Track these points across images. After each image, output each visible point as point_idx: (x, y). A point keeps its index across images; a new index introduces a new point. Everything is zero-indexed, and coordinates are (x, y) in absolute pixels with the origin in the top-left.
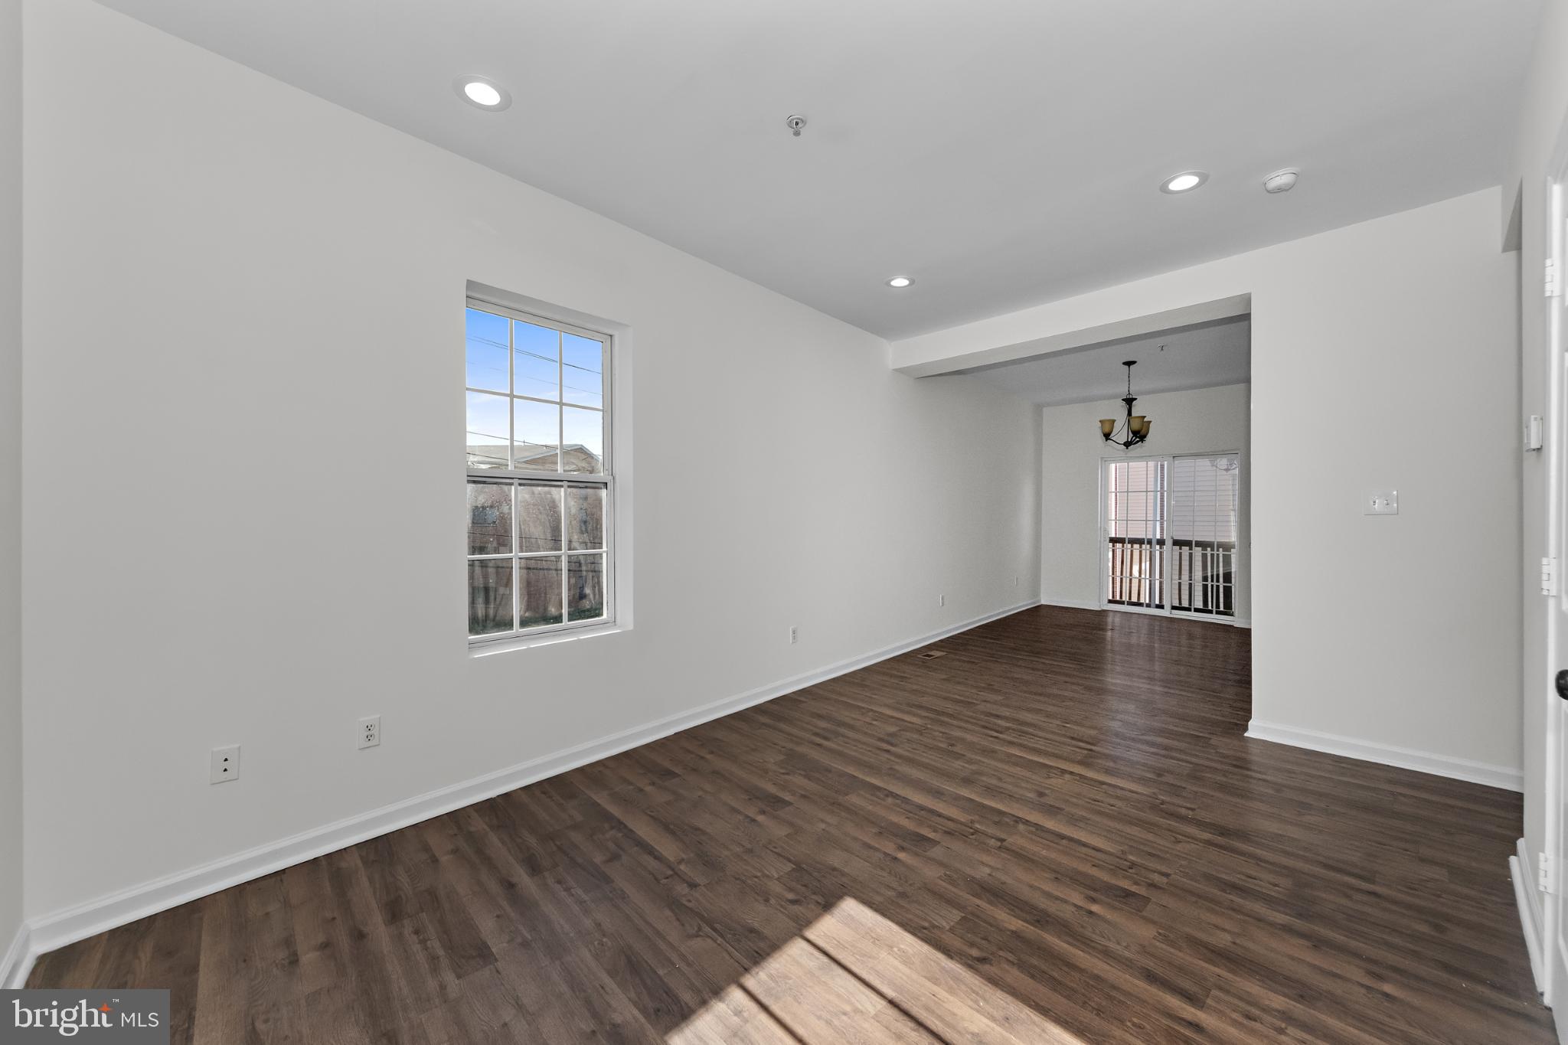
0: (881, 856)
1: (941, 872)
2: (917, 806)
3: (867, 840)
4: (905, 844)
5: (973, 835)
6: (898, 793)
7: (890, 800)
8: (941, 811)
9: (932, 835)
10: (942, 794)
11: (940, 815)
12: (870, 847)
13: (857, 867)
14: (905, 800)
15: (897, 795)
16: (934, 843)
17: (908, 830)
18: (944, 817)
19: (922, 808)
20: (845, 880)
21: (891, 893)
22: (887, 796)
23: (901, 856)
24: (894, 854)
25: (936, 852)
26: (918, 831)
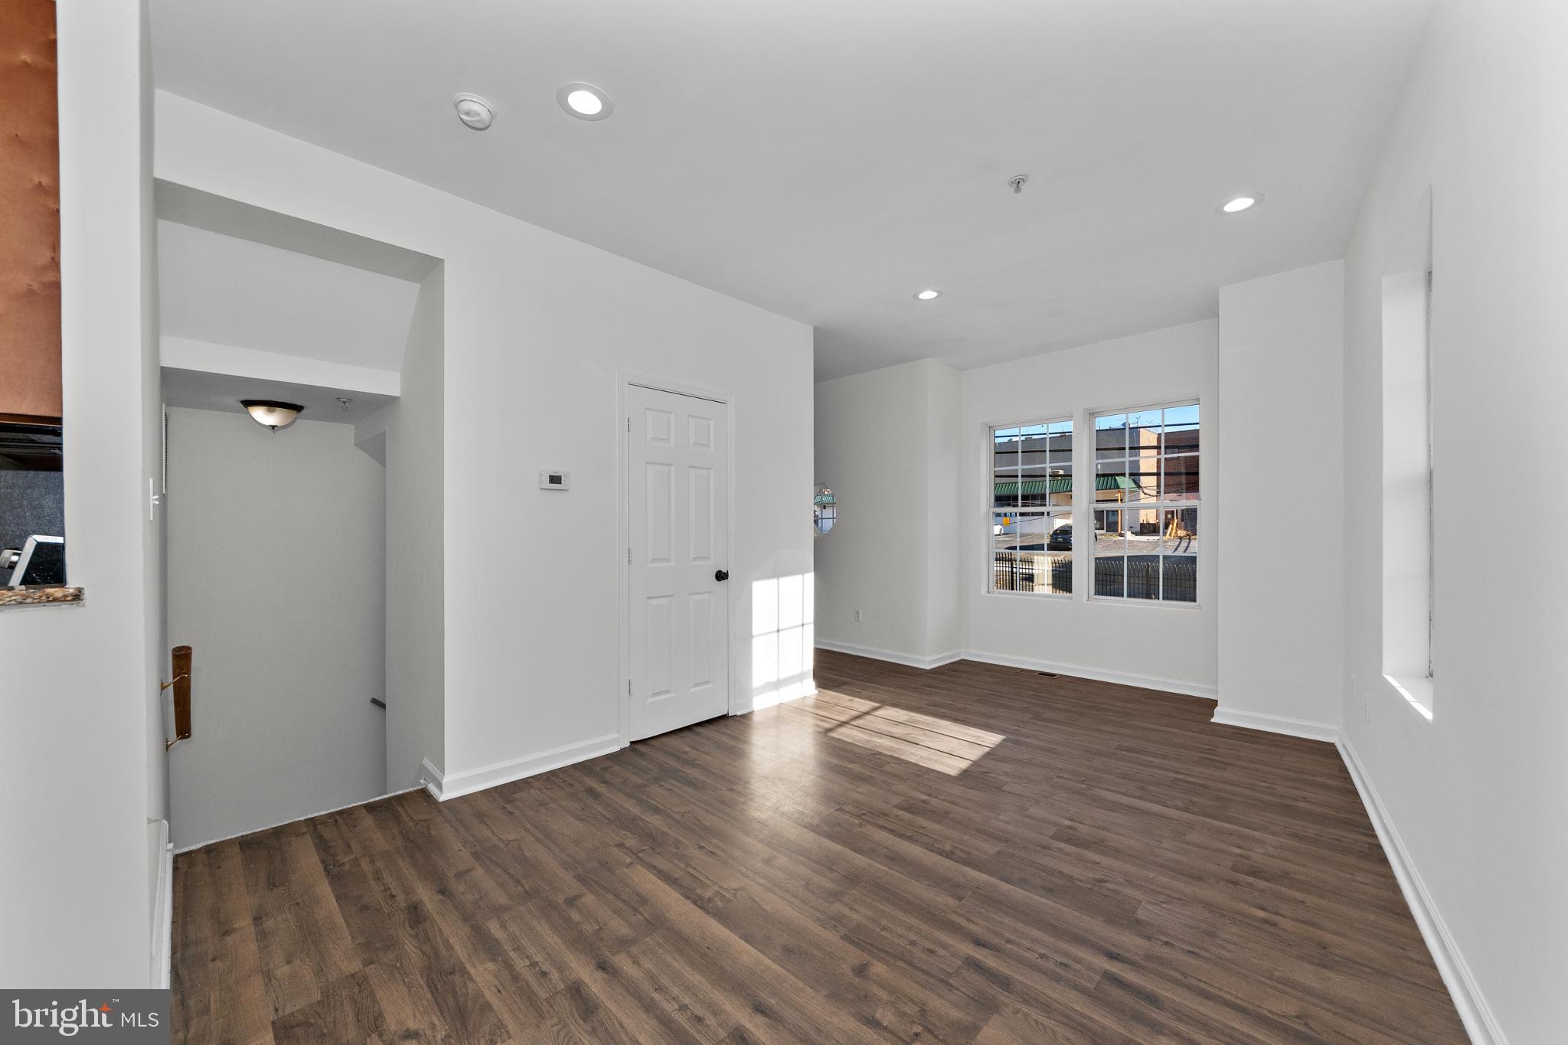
0: (940, 796)
1: (894, 788)
2: (917, 841)
3: (957, 808)
4: (922, 804)
5: (864, 814)
6: (940, 857)
7: (948, 847)
8: (891, 836)
9: (901, 813)
10: (887, 857)
11: (892, 831)
12: (952, 803)
13: (957, 790)
14: (931, 849)
15: (941, 855)
16: (898, 807)
17: (922, 817)
18: (888, 829)
19: (910, 839)
20: (961, 783)
21: (926, 777)
22: (952, 853)
23: (925, 797)
24: (930, 798)
25: (896, 800)
26: (914, 816)
